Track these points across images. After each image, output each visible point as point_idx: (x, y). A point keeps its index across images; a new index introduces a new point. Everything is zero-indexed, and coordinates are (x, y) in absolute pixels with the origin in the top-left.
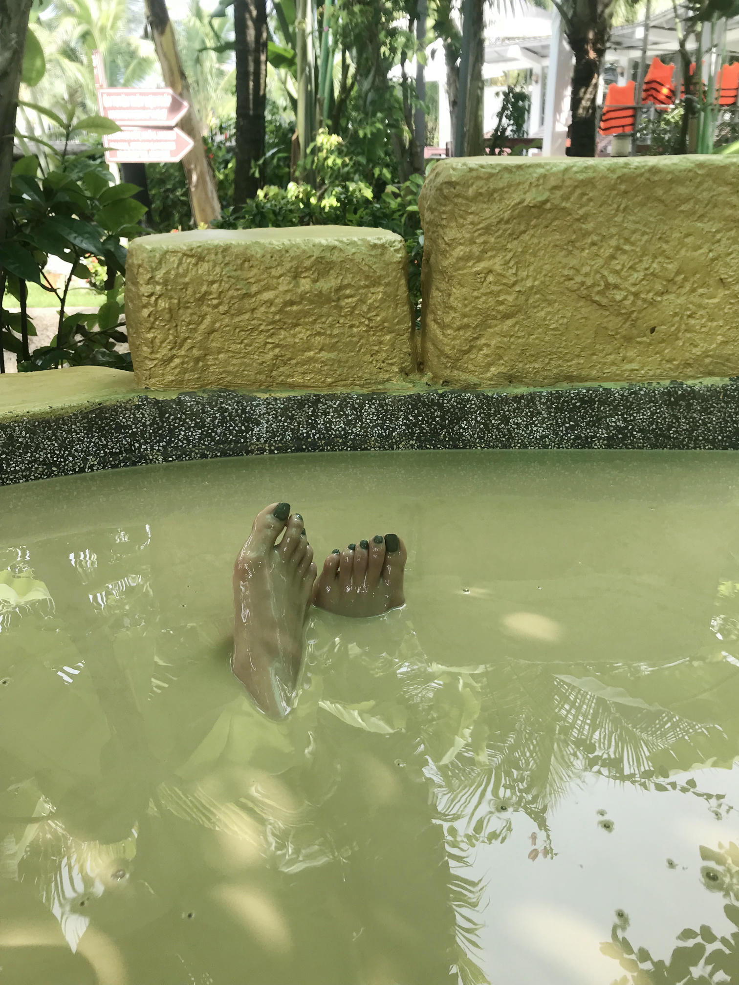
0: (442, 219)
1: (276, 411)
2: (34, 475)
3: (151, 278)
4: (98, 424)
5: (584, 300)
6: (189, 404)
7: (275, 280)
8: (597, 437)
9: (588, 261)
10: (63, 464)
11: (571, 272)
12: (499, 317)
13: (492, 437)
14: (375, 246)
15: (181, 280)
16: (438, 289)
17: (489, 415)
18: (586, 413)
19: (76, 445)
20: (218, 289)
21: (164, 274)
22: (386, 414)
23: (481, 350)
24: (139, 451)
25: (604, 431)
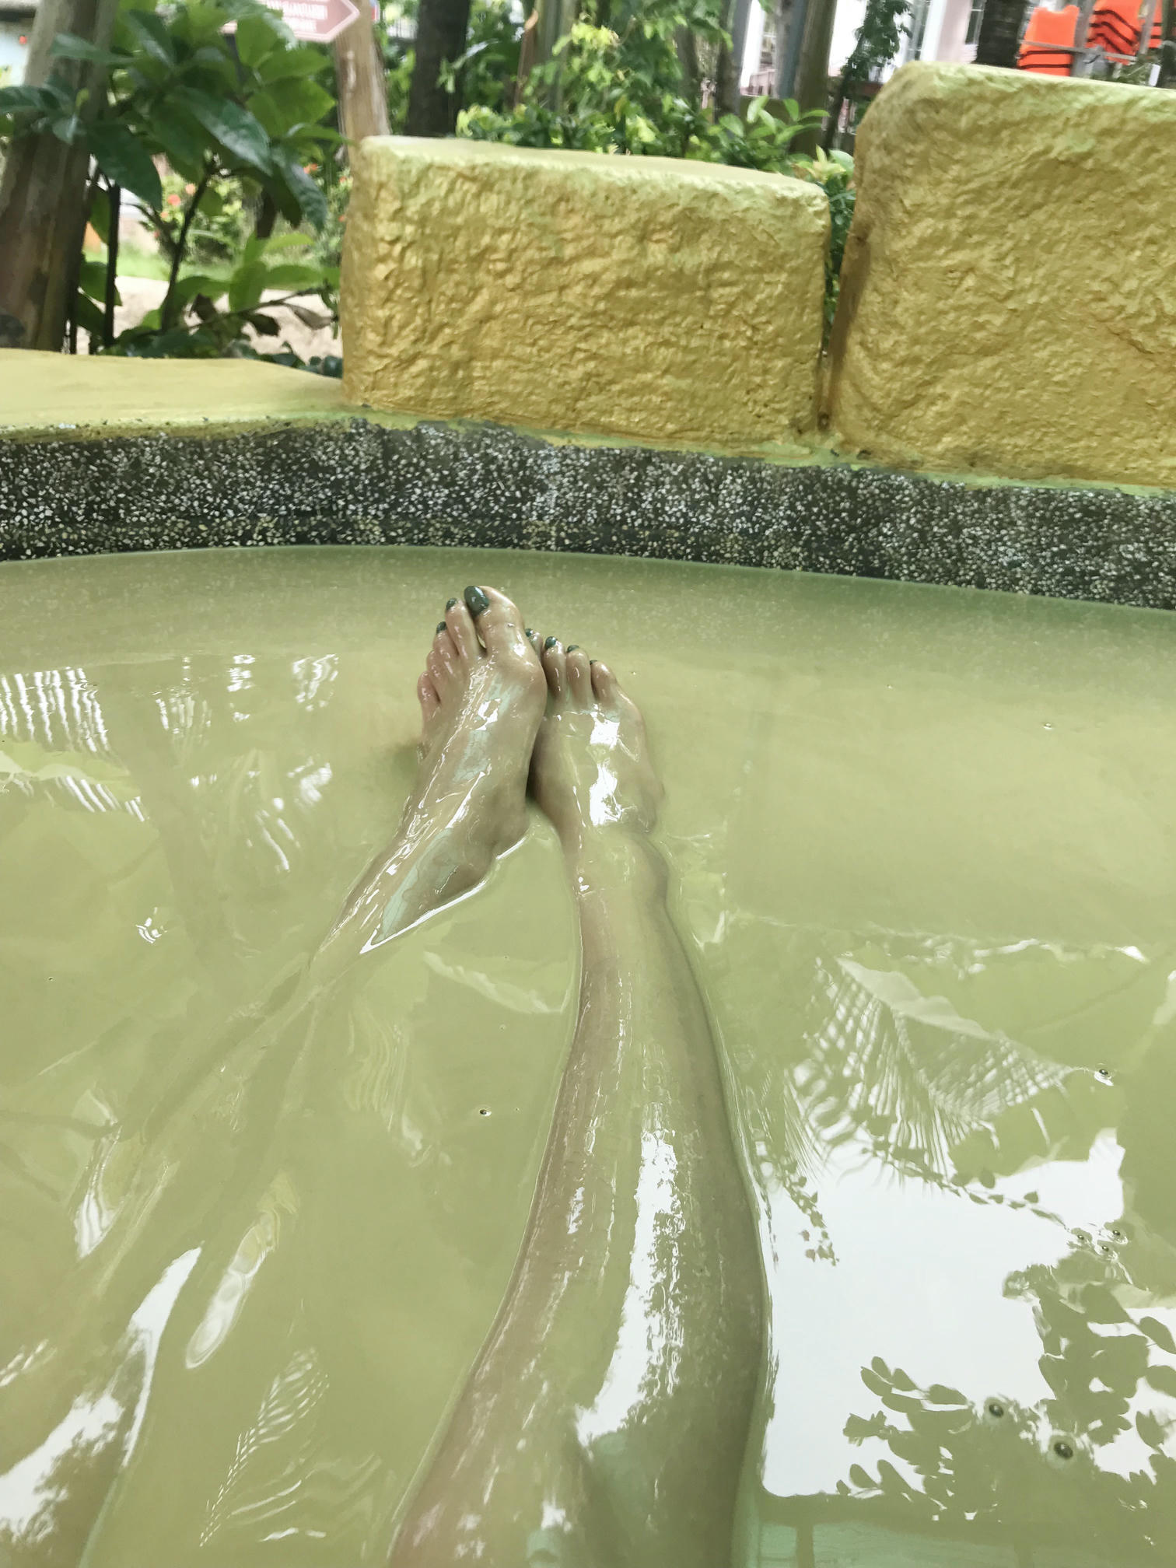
0: (906, 166)
1: (577, 471)
2: (168, 535)
3: (401, 210)
4: (280, 459)
5: (1117, 338)
6: (433, 442)
7: (606, 241)
8: (1099, 575)
9: (1137, 271)
10: (217, 520)
11: (1105, 287)
12: (973, 350)
13: (929, 555)
14: (782, 201)
15: (451, 221)
16: (876, 290)
17: (931, 517)
18: (1087, 532)
19: (243, 490)
20: (509, 244)
21: (422, 206)
22: (758, 496)
23: (933, 403)
24: (344, 515)
25: (1113, 566)
